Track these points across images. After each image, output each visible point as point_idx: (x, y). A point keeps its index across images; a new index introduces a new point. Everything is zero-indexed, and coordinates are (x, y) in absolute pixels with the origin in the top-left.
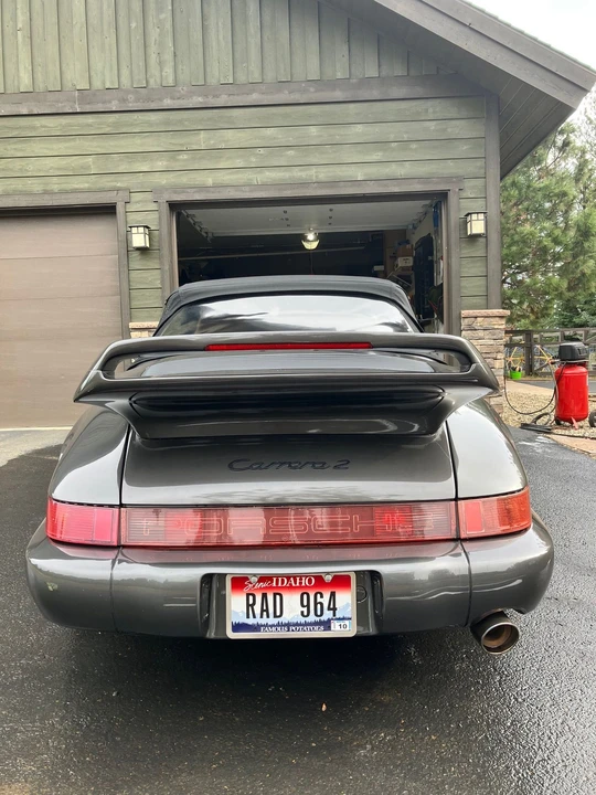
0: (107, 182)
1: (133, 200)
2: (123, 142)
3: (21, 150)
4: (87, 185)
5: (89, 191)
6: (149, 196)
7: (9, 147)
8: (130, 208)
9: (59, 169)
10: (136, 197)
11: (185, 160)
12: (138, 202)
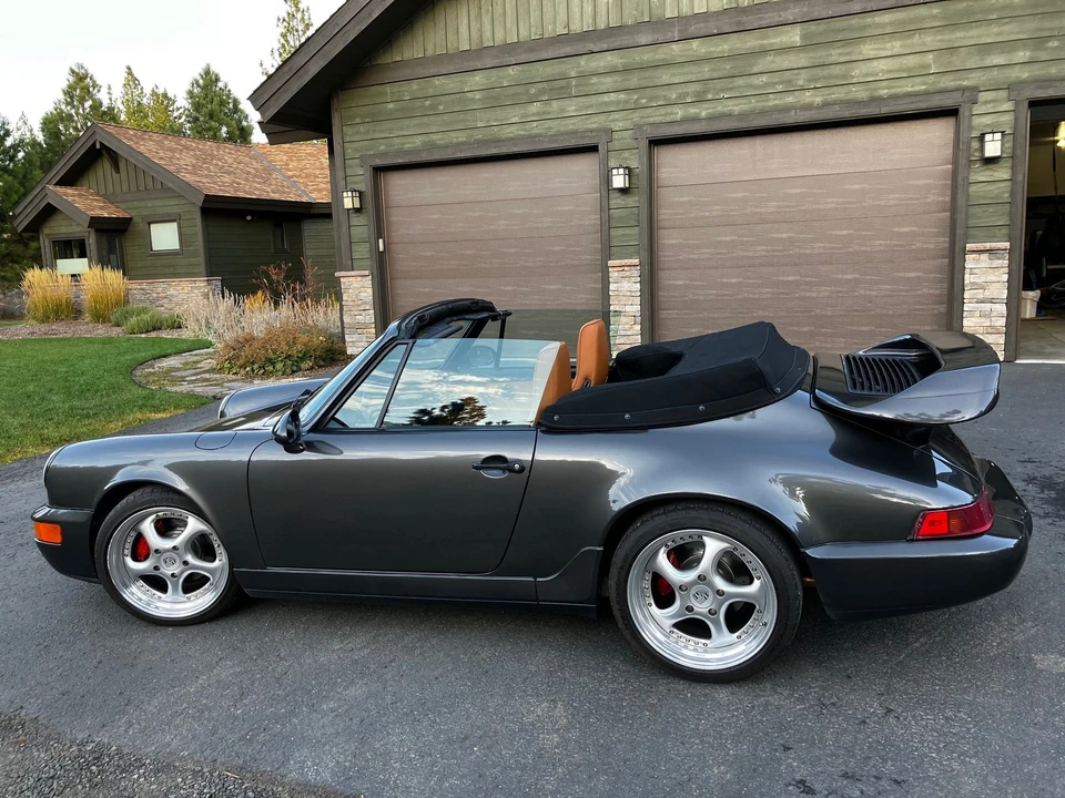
0: (948, 82)
1: (980, 100)
2: (974, 32)
3: (846, 54)
4: (924, 87)
5: (926, 93)
6: (1003, 94)
7: (833, 52)
8: (977, 109)
9: (890, 71)
10: (983, 96)
11: (1056, 48)
12: (986, 102)
